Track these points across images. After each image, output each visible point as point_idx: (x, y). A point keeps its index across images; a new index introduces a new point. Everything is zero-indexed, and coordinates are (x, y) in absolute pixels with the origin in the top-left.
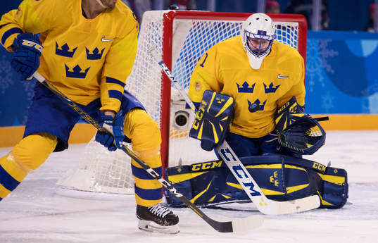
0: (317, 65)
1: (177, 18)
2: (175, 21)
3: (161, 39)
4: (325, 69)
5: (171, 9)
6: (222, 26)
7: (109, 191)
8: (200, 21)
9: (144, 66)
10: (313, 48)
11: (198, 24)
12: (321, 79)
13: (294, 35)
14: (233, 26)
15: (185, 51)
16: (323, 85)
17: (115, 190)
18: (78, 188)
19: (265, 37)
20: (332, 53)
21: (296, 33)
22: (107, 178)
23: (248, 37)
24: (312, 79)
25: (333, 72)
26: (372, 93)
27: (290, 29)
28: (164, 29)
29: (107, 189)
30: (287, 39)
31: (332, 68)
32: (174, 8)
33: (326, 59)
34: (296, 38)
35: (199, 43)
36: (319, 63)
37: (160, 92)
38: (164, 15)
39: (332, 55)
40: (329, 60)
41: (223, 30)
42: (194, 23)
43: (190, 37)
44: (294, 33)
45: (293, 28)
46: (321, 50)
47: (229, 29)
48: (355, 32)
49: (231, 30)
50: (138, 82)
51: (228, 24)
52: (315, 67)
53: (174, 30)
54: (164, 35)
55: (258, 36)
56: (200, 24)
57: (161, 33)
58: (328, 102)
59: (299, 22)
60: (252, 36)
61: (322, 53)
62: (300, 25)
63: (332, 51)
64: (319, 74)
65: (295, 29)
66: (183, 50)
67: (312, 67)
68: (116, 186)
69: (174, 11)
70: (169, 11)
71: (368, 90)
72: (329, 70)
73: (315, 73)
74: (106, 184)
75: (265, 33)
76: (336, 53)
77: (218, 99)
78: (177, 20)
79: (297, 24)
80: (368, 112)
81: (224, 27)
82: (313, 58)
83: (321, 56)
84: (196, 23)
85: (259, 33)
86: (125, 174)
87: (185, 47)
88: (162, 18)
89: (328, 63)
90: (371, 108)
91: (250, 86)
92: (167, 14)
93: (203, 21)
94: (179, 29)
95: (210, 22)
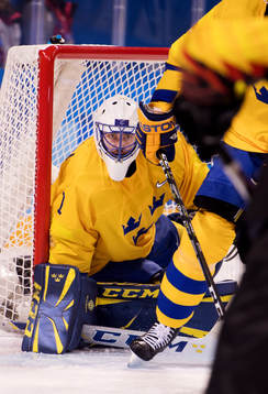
1: (60, 57)
2: (58, 62)
3: (36, 91)
5: (51, 42)
6: (133, 68)
8: (98, 61)
11: (95, 65)
14: (150, 68)
15: (75, 108)
19: (127, 130)
23: (102, 132)
28: (41, 75)
32: (57, 41)
35: (97, 95)
37: (34, 173)
38: (40, 52)
41: (134, 75)
42: (89, 64)
43: (82, 86)
47: (144, 73)
49: (148, 74)
51: (142, 65)
53: (55, 76)
54: (41, 84)
55: (117, 129)
56: (98, 65)
57: (35, 82)
60: (107, 130)
66: (72, 107)
69: (56, 45)
70: (50, 45)
75: (126, 123)
77: (54, 276)
78: (63, 61)
81: (136, 69)
84: (92, 65)
85: (118, 123)
87: (74, 102)
88: (37, 57)
91: (137, 220)
92: (46, 51)
93: (103, 61)
94: (64, 74)
95: (114, 63)
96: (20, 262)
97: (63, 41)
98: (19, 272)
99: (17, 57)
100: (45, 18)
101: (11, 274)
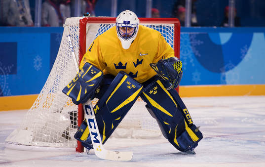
0: (188, 51)
1: (89, 23)
2: (88, 25)
3: (78, 37)
4: (194, 54)
5: (85, 16)
7: (42, 145)
9: (67, 56)
10: (186, 39)
11: (104, 25)
12: (192, 61)
13: (171, 32)
16: (193, 65)
17: (47, 144)
18: (22, 143)
19: (129, 25)
20: (199, 42)
21: (173, 31)
22: (41, 136)
24: (185, 60)
25: (200, 55)
26: (227, 70)
27: (169, 28)
28: (80, 31)
29: (41, 143)
30: (166, 35)
31: (199, 53)
32: (87, 15)
33: (195, 46)
34: (172, 34)
36: (189, 49)
38: (80, 20)
39: (199, 44)
40: (197, 47)
42: (101, 25)
44: (171, 31)
45: (170, 28)
46: (191, 40)
48: (215, 27)
50: (62, 68)
52: (187, 52)
53: (87, 30)
54: (80, 34)
55: (124, 25)
56: (105, 26)
57: (78, 33)
58: (196, 77)
59: (175, 24)
60: (120, 25)
61: (192, 42)
62: (175, 25)
63: (199, 41)
64: (190, 57)
65: (172, 28)
67: (185, 52)
68: (47, 142)
69: (87, 17)
70: (84, 17)
71: (225, 67)
72: (197, 54)
73: (187, 57)
74: (40, 140)
75: (129, 22)
76: (202, 42)
77: (92, 70)
78: (90, 24)
79: (173, 25)
80: (225, 83)
82: (185, 46)
83: (191, 45)
84: (103, 25)
85: (125, 22)
86: (54, 133)
88: (79, 22)
89: (197, 49)
90: (227, 80)
91: (124, 65)
92: (82, 20)
93: (108, 24)
94: (91, 30)
95: (112, 25)
96: (71, 114)
97: (90, 15)
98: (71, 118)
99: (70, 22)
100: (82, 3)
101: (67, 119)
